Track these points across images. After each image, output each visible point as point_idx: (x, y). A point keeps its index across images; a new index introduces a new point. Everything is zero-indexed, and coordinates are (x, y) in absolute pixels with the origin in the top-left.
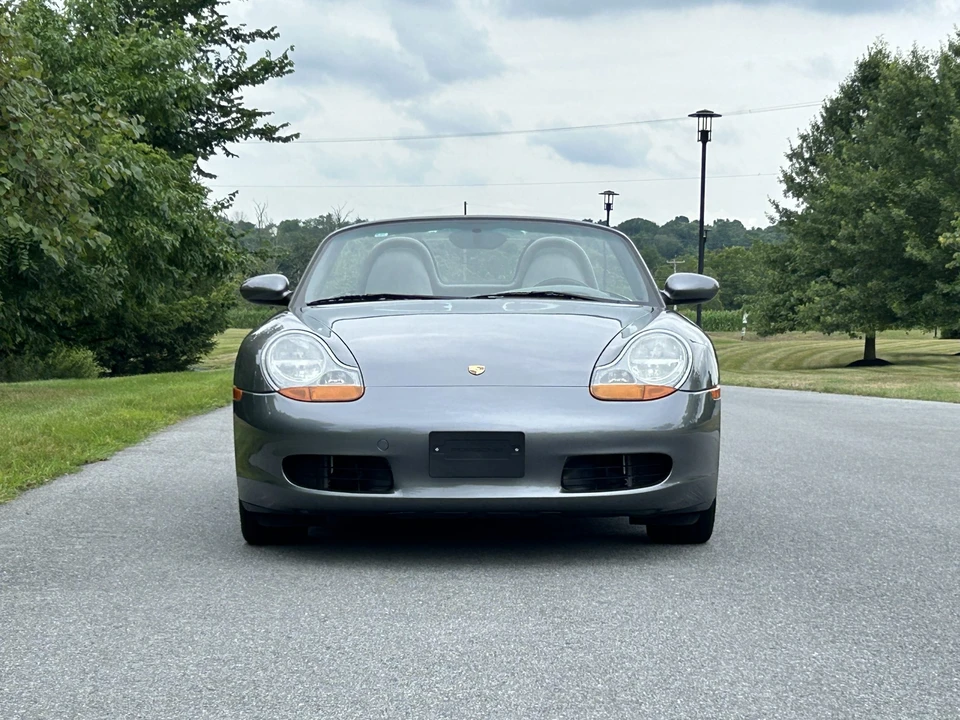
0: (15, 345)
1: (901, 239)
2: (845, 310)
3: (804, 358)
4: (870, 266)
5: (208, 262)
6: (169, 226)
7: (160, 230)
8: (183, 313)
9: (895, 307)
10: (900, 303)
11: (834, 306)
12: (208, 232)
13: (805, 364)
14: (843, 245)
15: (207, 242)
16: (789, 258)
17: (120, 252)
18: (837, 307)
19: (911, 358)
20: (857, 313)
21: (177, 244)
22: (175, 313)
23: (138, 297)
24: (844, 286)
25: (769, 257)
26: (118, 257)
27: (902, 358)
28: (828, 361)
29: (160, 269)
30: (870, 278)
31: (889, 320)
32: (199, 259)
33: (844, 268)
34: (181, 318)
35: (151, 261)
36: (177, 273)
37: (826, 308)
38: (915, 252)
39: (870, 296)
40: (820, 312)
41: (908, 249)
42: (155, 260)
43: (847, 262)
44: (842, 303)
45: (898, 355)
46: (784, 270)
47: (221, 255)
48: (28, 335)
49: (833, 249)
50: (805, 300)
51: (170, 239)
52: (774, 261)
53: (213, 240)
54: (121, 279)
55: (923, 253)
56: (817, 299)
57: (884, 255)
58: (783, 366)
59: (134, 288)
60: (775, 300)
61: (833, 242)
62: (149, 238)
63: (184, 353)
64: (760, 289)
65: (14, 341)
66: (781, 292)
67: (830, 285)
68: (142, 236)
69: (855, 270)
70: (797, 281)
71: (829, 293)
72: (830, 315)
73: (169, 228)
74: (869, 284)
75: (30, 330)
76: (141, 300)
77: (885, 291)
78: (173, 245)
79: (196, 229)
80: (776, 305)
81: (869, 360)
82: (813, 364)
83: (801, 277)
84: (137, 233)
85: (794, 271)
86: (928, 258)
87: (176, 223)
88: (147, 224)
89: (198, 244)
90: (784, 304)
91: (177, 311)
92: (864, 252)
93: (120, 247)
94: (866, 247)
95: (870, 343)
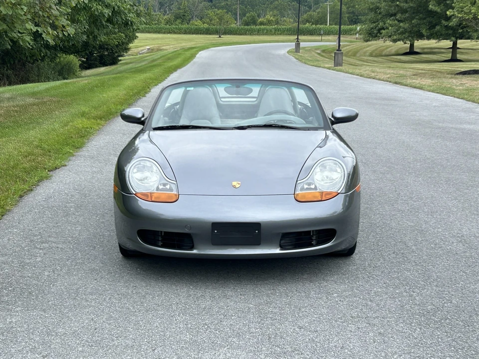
0: (41, 57)
1: (427, 2)
2: (402, 33)
3: (384, 50)
4: (414, 13)
5: (124, 22)
6: (106, 6)
7: (103, 7)
8: (114, 40)
9: (424, 32)
10: (426, 30)
11: (397, 31)
12: (124, 8)
13: (383, 53)
14: (402, 4)
15: (123, 12)
16: (378, 8)
17: (85, 17)
18: (399, 32)
19: (429, 50)
20: (407, 35)
21: (110, 14)
22: (111, 41)
23: (94, 37)
24: (402, 22)
25: (369, 7)
26: (84, 20)
27: (426, 50)
28: (393, 52)
29: (103, 25)
30: (413, 18)
31: (421, 36)
32: (120, 19)
33: (402, 13)
34: (113, 43)
35: (99, 21)
36: (111, 26)
37: (394, 32)
38: (433, 8)
39: (413, 26)
40: (392, 33)
41: (430, 6)
42: (101, 20)
43: (404, 11)
44: (401, 30)
45: (424, 48)
46: (376, 12)
47: (129, 19)
48: (46, 53)
49: (397, 5)
50: (385, 27)
51: (107, 12)
52: (372, 8)
53: (126, 11)
54: (85, 30)
55: (437, 8)
56: (390, 28)
57: (420, 9)
58: (374, 54)
59: (92, 33)
60: (372, 26)
61: (398, 3)
62: (98, 11)
63: (116, 52)
64: (365, 21)
65: (40, 55)
66: (374, 22)
67: (396, 22)
68: (95, 11)
69: (407, 15)
70: (381, 18)
71: (396, 25)
72: (396, 35)
73: (107, 6)
74: (413, 22)
75: (47, 51)
76: (95, 37)
77: (420, 24)
78: (109, 14)
79: (119, 7)
80: (372, 28)
81: (411, 52)
82: (387, 53)
83: (383, 16)
84: (93, 9)
85: (380, 13)
86: (439, 10)
87: (110, 4)
88: (97, 5)
89: (119, 13)
90: (376, 28)
91: (112, 40)
92: (411, 7)
93: (85, 15)
94: (412, 5)
95: (412, 46)
